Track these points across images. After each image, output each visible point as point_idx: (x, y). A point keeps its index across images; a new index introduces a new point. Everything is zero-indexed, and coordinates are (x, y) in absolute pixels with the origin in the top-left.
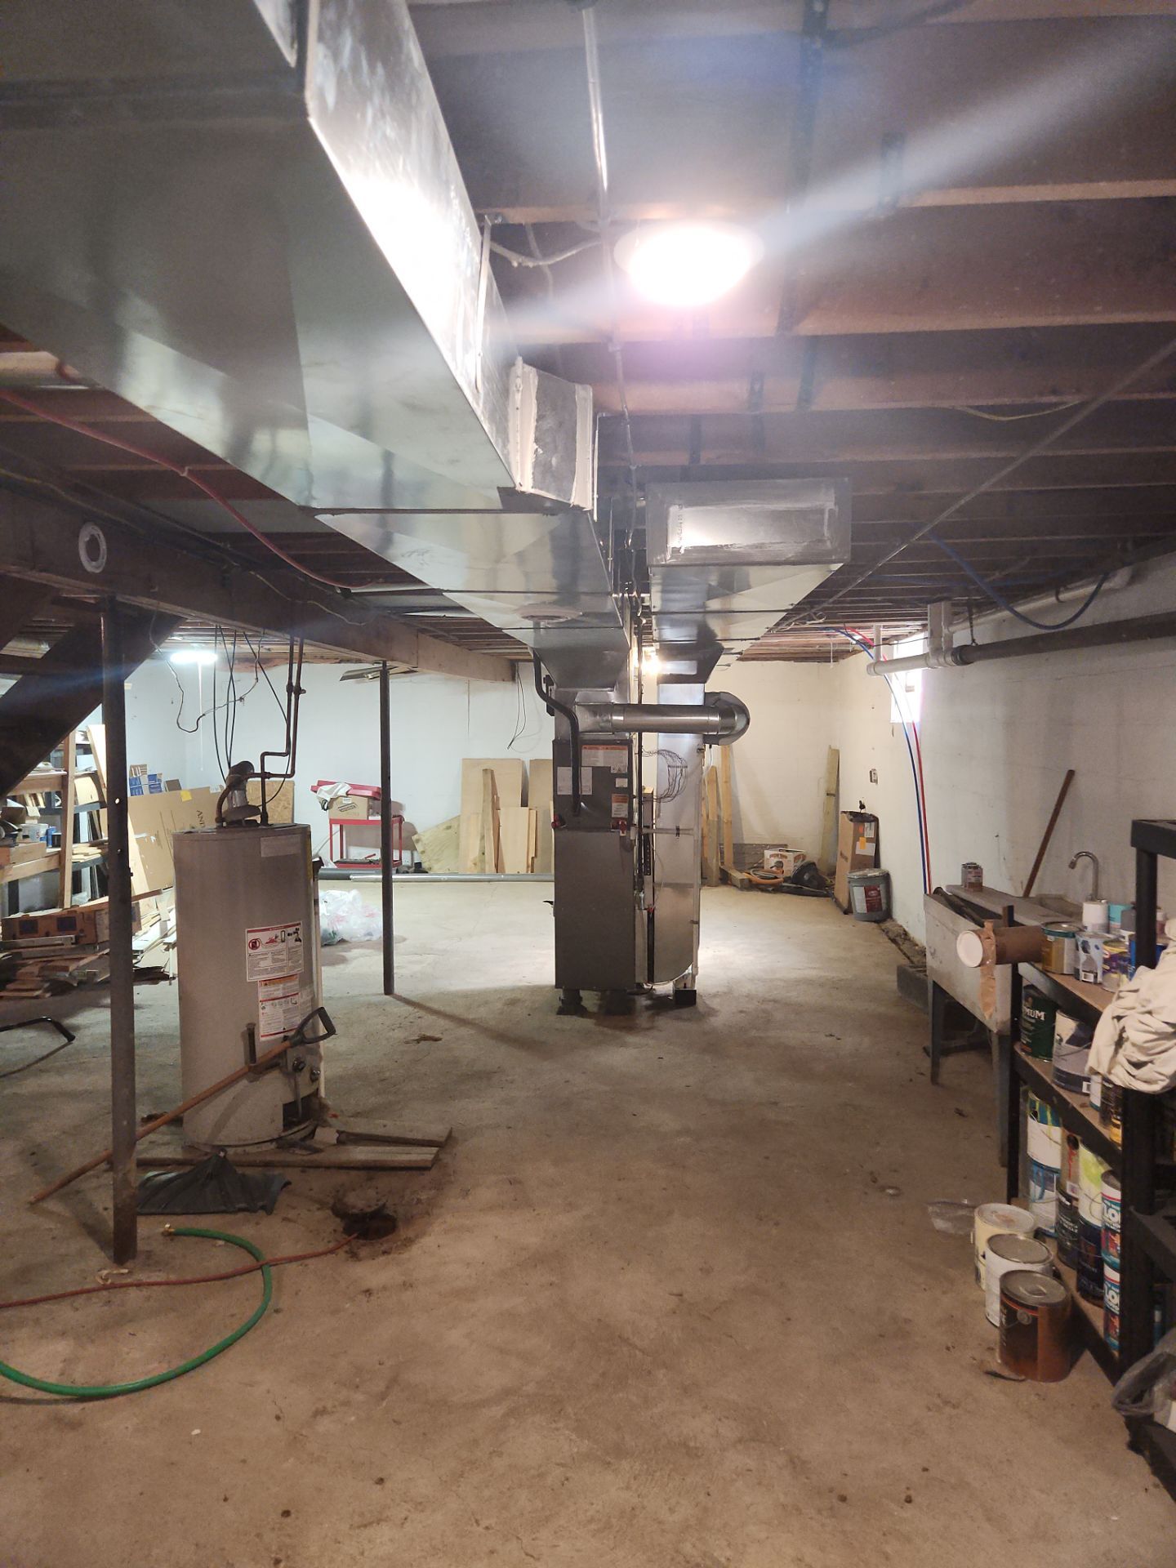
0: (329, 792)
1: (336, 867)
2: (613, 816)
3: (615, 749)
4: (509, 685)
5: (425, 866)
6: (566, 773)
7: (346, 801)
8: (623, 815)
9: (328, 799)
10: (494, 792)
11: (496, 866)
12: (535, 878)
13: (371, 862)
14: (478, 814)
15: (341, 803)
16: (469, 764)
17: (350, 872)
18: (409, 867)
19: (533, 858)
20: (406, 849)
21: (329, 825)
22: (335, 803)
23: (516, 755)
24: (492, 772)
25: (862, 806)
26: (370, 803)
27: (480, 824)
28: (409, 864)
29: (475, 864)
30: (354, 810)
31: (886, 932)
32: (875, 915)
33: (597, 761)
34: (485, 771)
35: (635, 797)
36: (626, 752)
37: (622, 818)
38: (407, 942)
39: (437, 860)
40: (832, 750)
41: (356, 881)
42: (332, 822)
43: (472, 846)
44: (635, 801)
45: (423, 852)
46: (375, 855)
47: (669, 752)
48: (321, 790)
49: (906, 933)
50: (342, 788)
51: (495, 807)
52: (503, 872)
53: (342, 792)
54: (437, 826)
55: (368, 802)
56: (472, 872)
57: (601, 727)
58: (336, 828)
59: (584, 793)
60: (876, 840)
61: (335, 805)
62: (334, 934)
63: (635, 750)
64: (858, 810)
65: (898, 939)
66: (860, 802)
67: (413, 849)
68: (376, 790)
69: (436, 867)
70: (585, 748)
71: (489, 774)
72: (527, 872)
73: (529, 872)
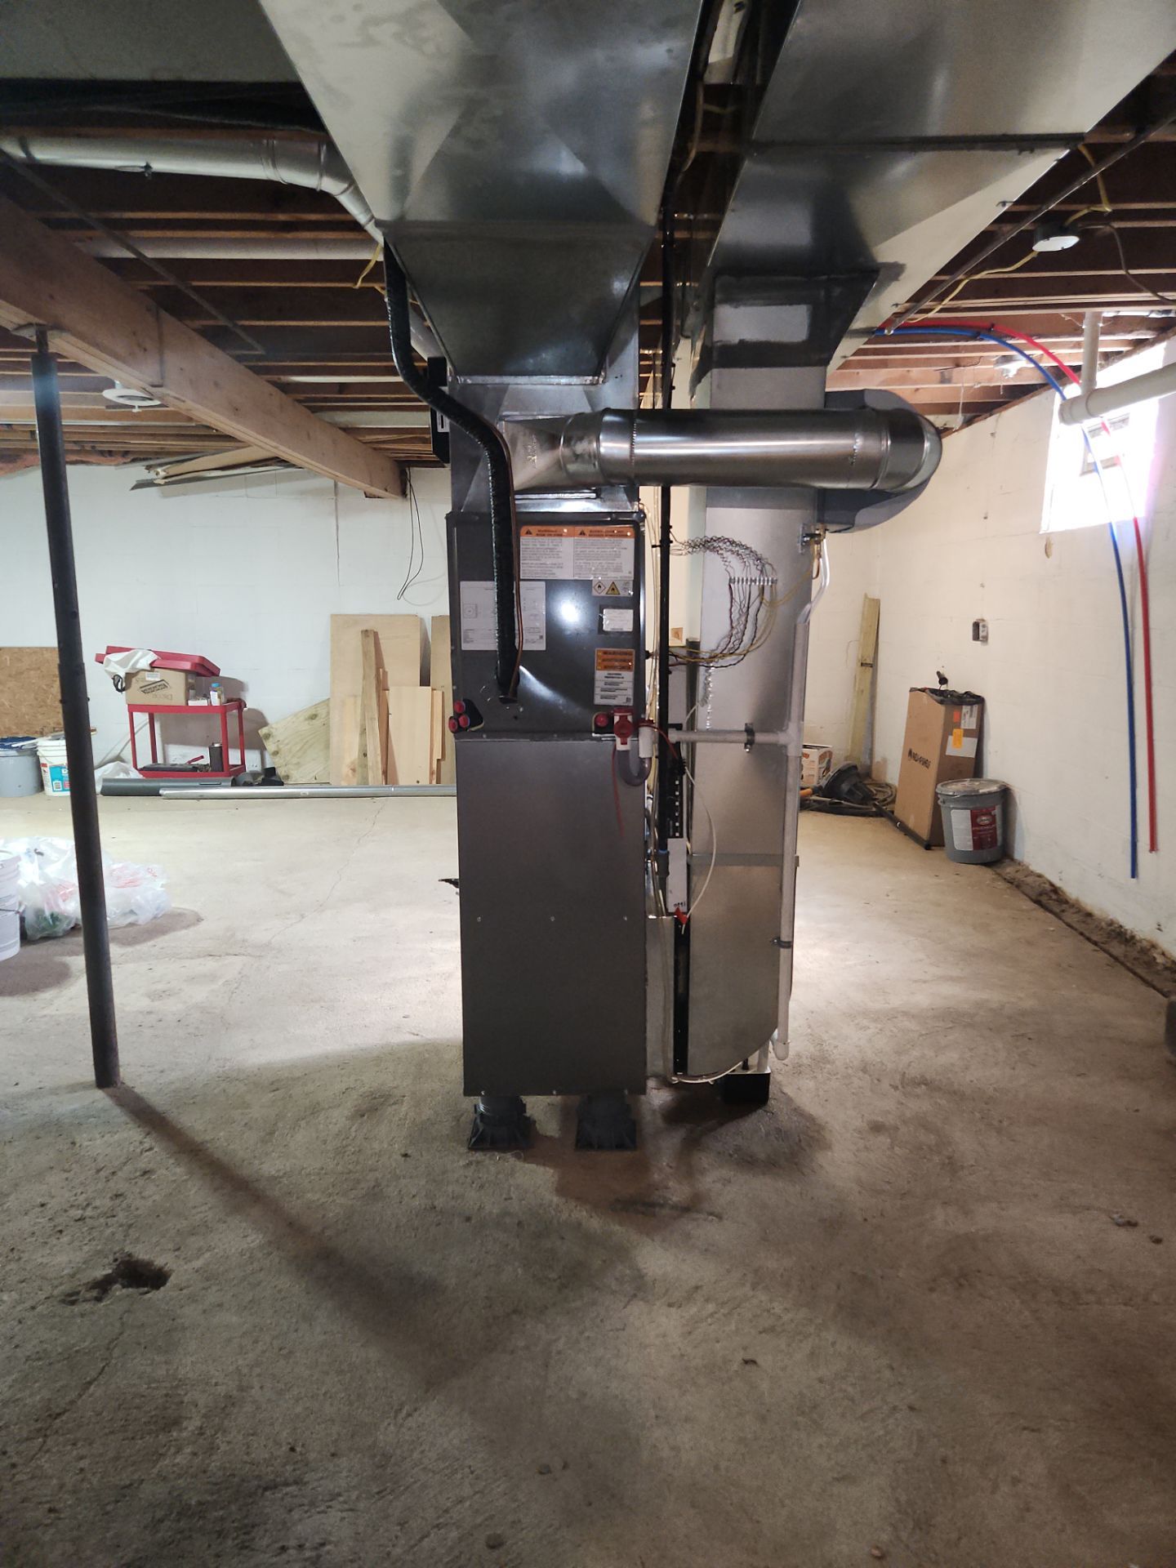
0: (121, 663)
1: (141, 777)
2: (598, 700)
3: (599, 535)
4: (397, 503)
5: (281, 772)
6: (481, 595)
7: (152, 678)
8: (620, 701)
9: (122, 675)
10: (379, 664)
11: (385, 773)
12: (442, 792)
13: (195, 769)
14: (355, 696)
15: (144, 680)
16: (340, 622)
17: (162, 784)
18: (255, 775)
19: (438, 760)
20: (252, 748)
21: (127, 713)
22: (134, 680)
23: (412, 610)
24: (376, 634)
25: (943, 680)
26: (190, 681)
27: (359, 711)
28: (258, 769)
29: (354, 770)
30: (165, 691)
31: (1015, 884)
32: (986, 855)
33: (560, 566)
34: (366, 633)
35: (648, 655)
36: (629, 543)
37: (620, 708)
38: (202, 926)
39: (298, 763)
40: (870, 599)
41: (169, 798)
42: (133, 709)
43: (348, 743)
44: (651, 665)
45: (276, 753)
46: (202, 757)
47: (732, 543)
48: (109, 660)
49: (1055, 890)
50: (141, 658)
51: (382, 686)
52: (395, 782)
53: (144, 663)
54: (296, 715)
55: (186, 679)
56: (345, 781)
57: (571, 475)
58: (141, 718)
59: (526, 647)
60: (979, 733)
61: (136, 684)
62: (54, 917)
63: (652, 534)
64: (937, 686)
65: (1044, 899)
66: (938, 673)
67: (262, 749)
68: (197, 661)
69: (297, 775)
70: (528, 533)
71: (371, 638)
72: (431, 783)
73: (434, 782)
